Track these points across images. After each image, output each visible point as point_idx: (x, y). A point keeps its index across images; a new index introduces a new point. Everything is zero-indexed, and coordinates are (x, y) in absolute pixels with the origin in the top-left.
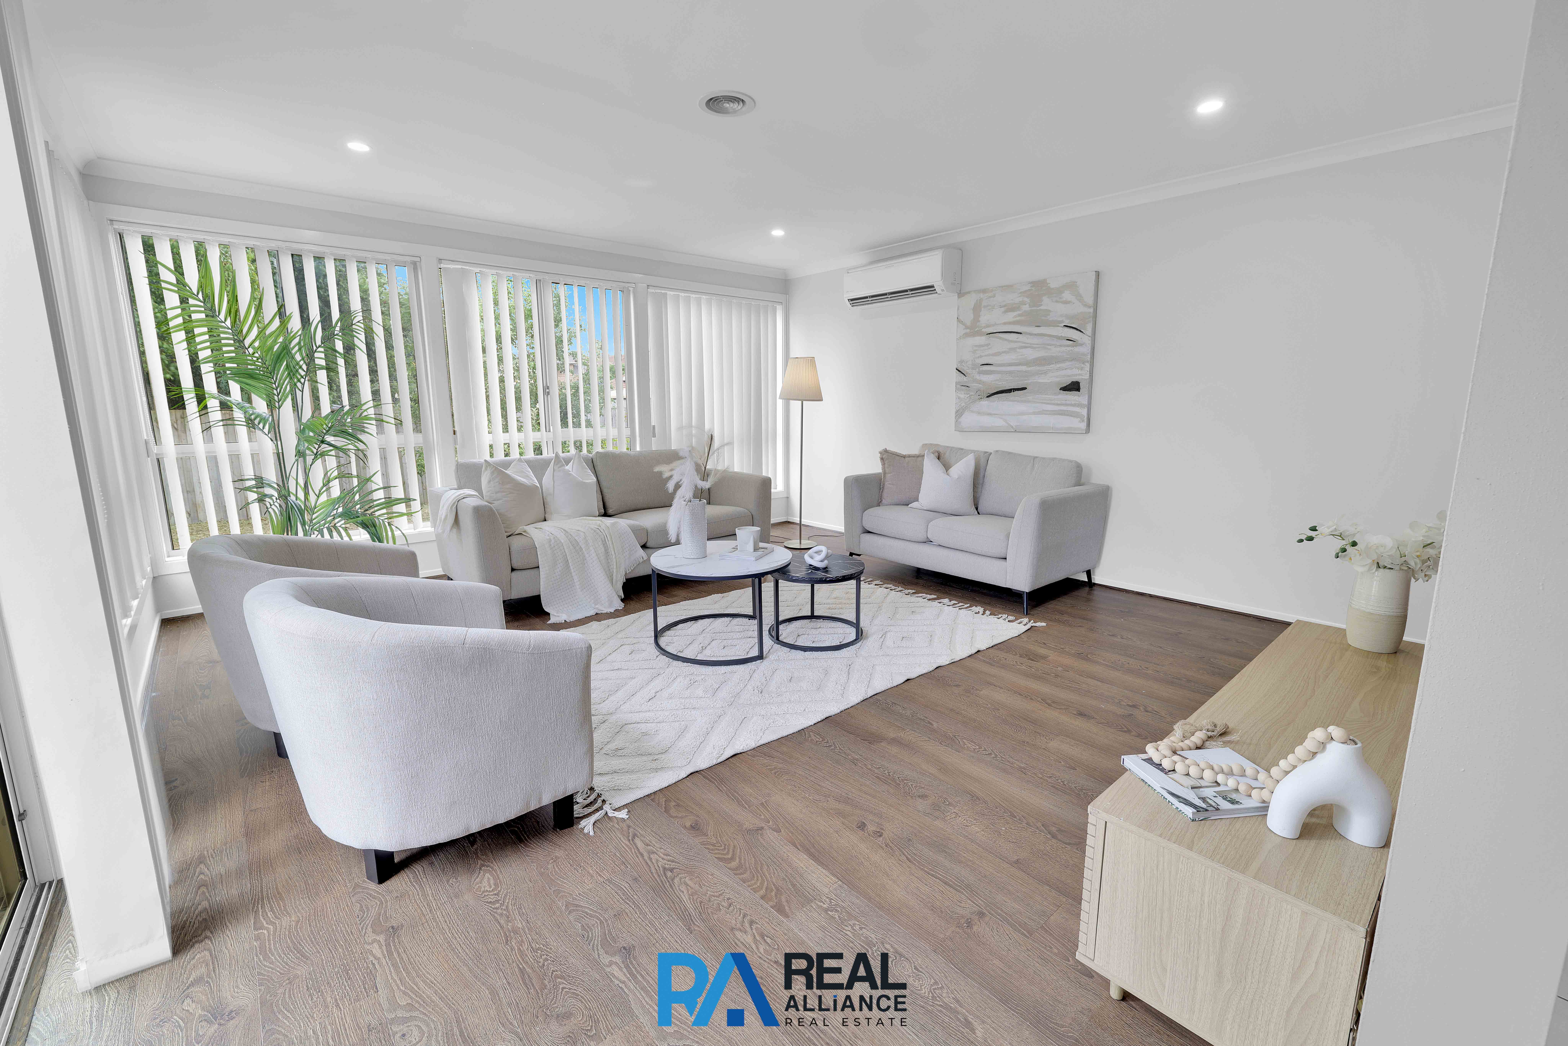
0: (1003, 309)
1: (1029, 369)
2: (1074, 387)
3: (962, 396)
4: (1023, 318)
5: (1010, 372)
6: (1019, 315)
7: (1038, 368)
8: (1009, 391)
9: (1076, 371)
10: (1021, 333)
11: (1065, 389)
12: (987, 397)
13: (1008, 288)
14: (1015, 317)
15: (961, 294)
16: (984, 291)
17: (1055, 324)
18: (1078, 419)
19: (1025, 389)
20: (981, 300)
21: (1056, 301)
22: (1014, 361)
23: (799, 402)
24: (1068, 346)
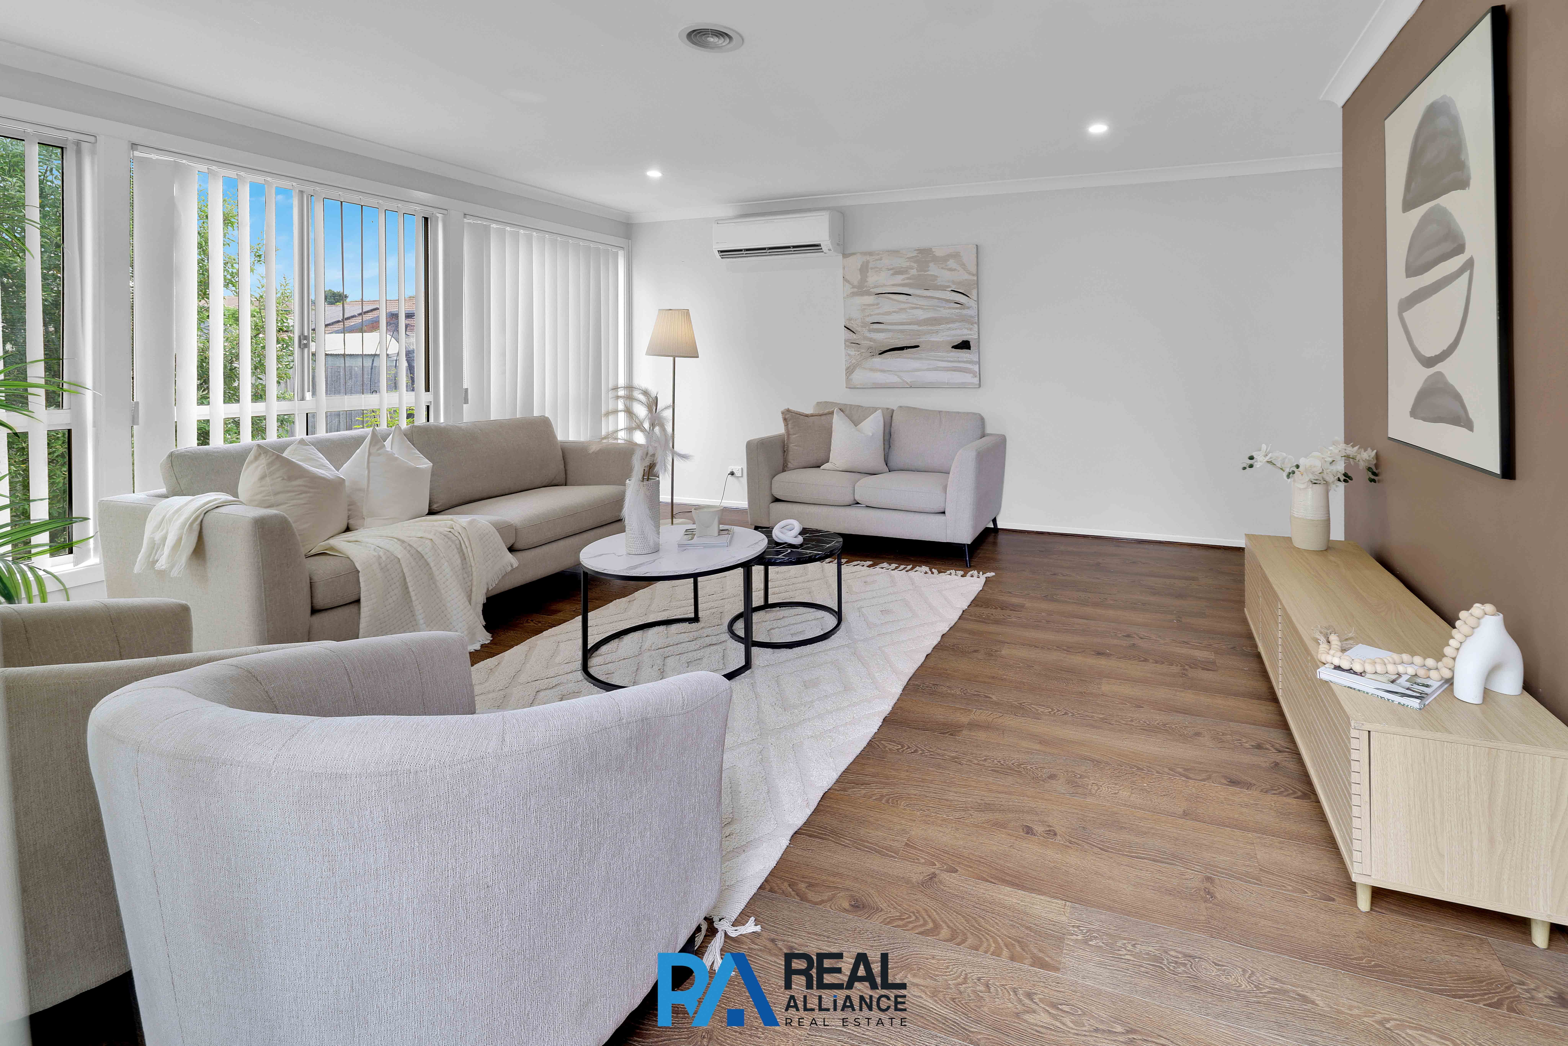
0: (891, 272)
1: (921, 328)
2: (965, 345)
3: (853, 353)
4: (911, 281)
5: (902, 331)
6: (908, 278)
7: (930, 328)
8: (902, 349)
9: (965, 331)
10: (910, 295)
11: (956, 347)
12: (880, 354)
13: (895, 252)
14: (904, 280)
15: (845, 256)
16: (871, 254)
17: (943, 288)
18: (972, 375)
19: (918, 346)
20: (868, 262)
21: (942, 268)
22: (905, 321)
23: (672, 358)
24: (957, 308)
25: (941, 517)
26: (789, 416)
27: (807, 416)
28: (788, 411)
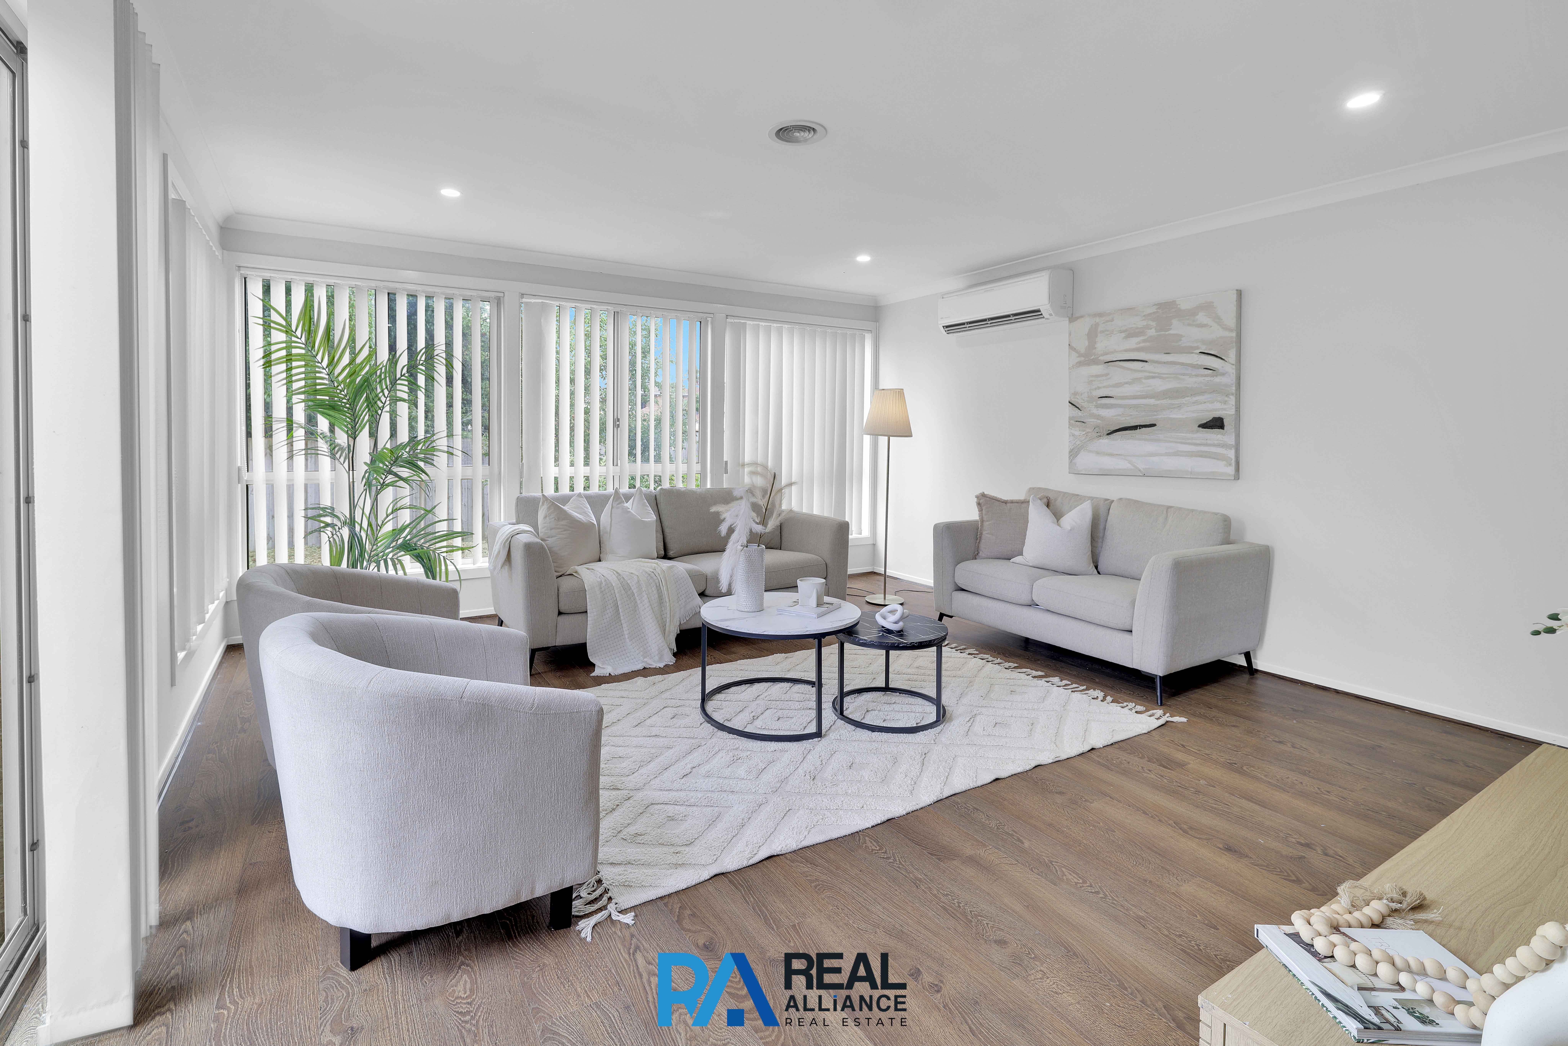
0: (1123, 335)
1: (1158, 402)
2: (1217, 424)
3: (1077, 433)
4: (1148, 344)
5: (1135, 407)
6: (1144, 341)
7: (1170, 401)
8: (1135, 428)
9: (1218, 405)
10: (1146, 362)
11: (1206, 426)
12: (1108, 434)
13: (1130, 310)
14: (1139, 343)
15: (1072, 319)
16: (1100, 315)
17: (1189, 350)
18: (1224, 462)
19: (1154, 425)
20: (1097, 325)
21: (1189, 325)
22: (1139, 394)
23: (887, 438)
24: (1206, 376)
25: (1126, 636)
26: (984, 501)
27: (1006, 502)
28: (983, 495)
